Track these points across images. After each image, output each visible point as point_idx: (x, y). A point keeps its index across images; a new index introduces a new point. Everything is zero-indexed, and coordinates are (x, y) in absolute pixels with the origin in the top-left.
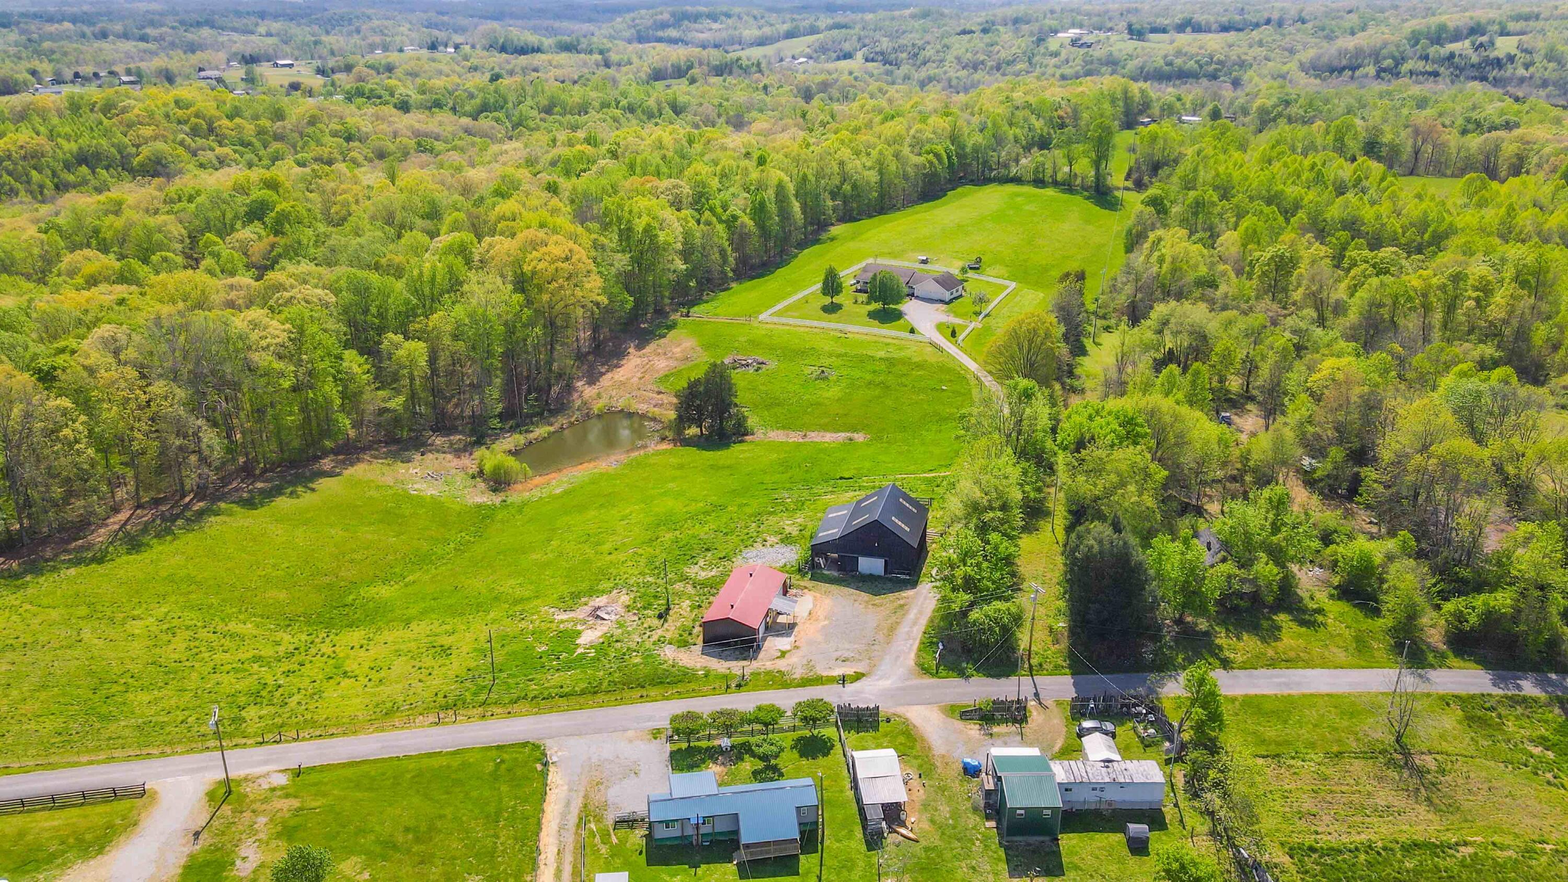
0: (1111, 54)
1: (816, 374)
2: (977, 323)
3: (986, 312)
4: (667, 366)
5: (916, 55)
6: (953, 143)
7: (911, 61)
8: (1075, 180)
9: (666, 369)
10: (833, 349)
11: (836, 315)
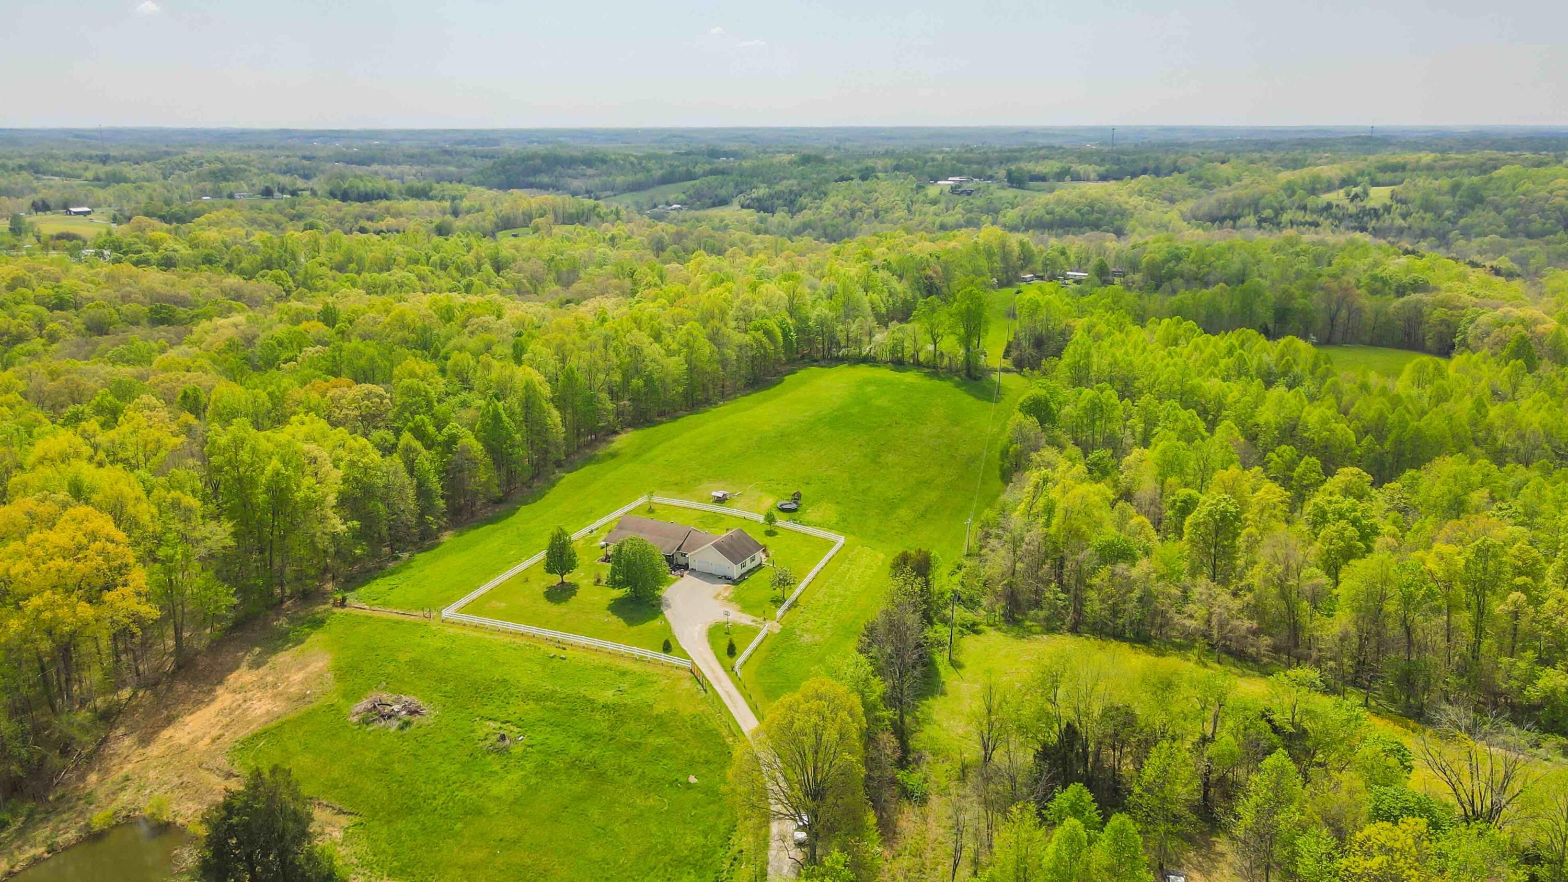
0: (991, 202)
1: (493, 739)
2: (774, 623)
3: (793, 597)
4: (268, 712)
5: (792, 202)
6: (791, 315)
7: (786, 208)
8: (942, 361)
9: (263, 720)
10: (535, 682)
11: (562, 608)
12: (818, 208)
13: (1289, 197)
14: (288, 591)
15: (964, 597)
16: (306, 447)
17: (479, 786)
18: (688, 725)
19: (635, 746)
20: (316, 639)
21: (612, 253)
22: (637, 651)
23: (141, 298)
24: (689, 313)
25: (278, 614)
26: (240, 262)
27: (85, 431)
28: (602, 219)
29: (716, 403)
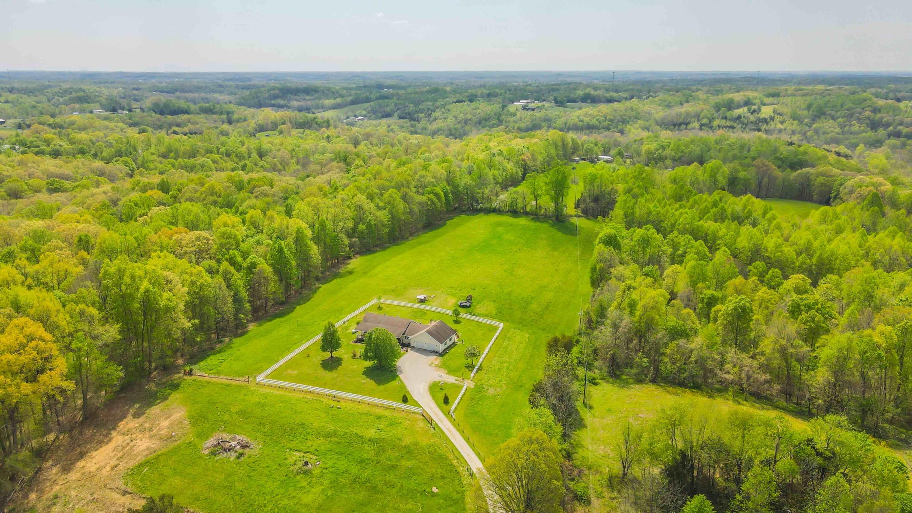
0: (547, 115)
1: (300, 464)
2: (469, 381)
3: (479, 364)
4: (148, 448)
5: (430, 115)
6: (449, 184)
7: (427, 119)
8: (540, 211)
9: (145, 453)
10: (322, 424)
11: (334, 374)
12: (445, 119)
13: (717, 112)
14: (153, 365)
15: (584, 361)
16: (165, 273)
17: (294, 497)
18: (426, 451)
19: (394, 467)
20: (175, 397)
21: (328, 146)
22: (386, 402)
23: (41, 176)
24: (387, 183)
25: (148, 381)
26: (101, 153)
27: (18, 265)
28: (320, 126)
29: (407, 239)
